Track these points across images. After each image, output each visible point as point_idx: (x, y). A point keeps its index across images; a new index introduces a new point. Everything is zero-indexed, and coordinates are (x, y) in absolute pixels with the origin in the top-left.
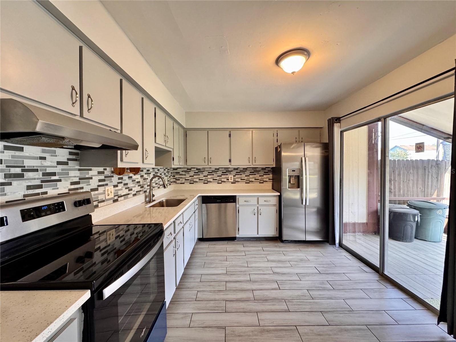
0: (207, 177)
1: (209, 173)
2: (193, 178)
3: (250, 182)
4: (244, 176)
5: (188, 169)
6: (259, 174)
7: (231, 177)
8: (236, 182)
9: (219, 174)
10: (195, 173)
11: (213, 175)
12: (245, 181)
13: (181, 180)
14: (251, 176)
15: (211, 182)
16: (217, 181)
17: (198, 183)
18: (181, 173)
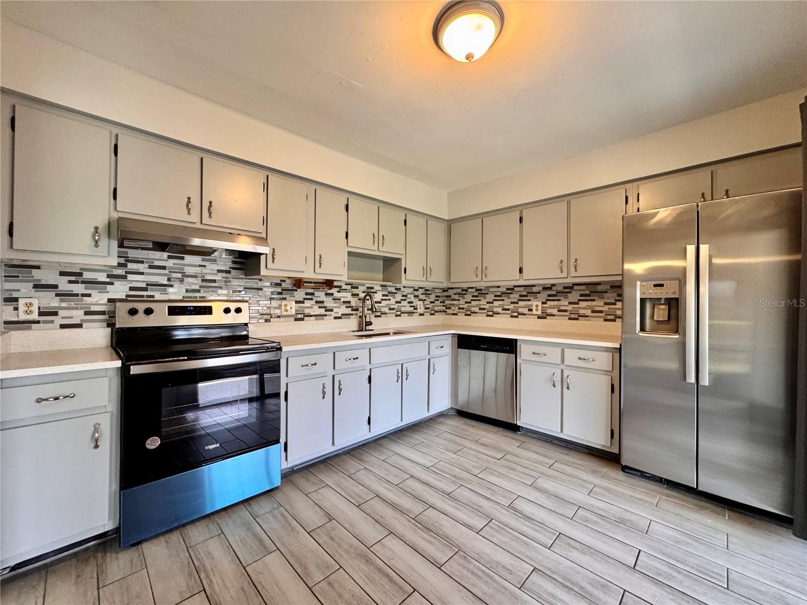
0: (492, 305)
1: (495, 296)
2: (470, 306)
3: (579, 316)
4: (567, 303)
5: (463, 290)
6: (603, 298)
7: (537, 306)
8: (547, 315)
9: (514, 298)
10: (473, 296)
11: (503, 300)
12: (568, 313)
13: (453, 308)
14: (582, 304)
15: (499, 314)
16: (510, 312)
17: (478, 314)
18: (453, 297)
